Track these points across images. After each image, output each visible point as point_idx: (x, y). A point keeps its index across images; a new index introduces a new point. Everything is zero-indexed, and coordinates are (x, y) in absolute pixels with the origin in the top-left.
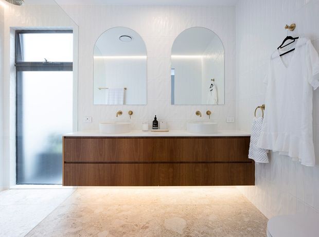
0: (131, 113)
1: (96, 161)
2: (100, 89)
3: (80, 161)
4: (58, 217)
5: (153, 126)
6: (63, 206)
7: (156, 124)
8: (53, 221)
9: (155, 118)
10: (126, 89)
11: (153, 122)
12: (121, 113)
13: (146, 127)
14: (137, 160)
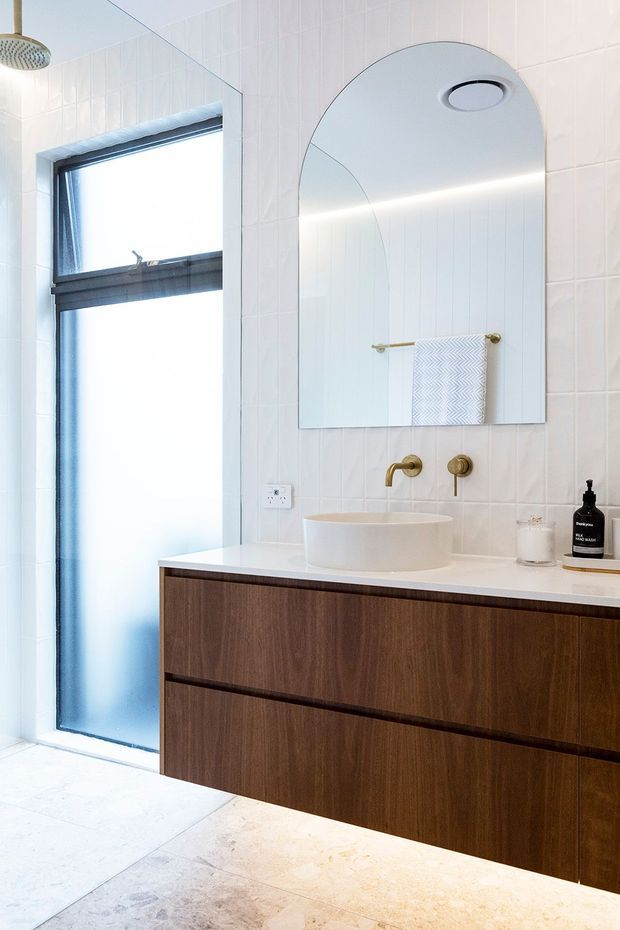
0: (464, 467)
1: (279, 688)
2: (381, 349)
3: (219, 679)
4: (128, 903)
5: (576, 543)
6: (164, 860)
7: (589, 526)
8: (107, 914)
9: (589, 497)
10: (495, 340)
11: (577, 517)
12: (414, 466)
13: (533, 541)
14: (459, 716)
